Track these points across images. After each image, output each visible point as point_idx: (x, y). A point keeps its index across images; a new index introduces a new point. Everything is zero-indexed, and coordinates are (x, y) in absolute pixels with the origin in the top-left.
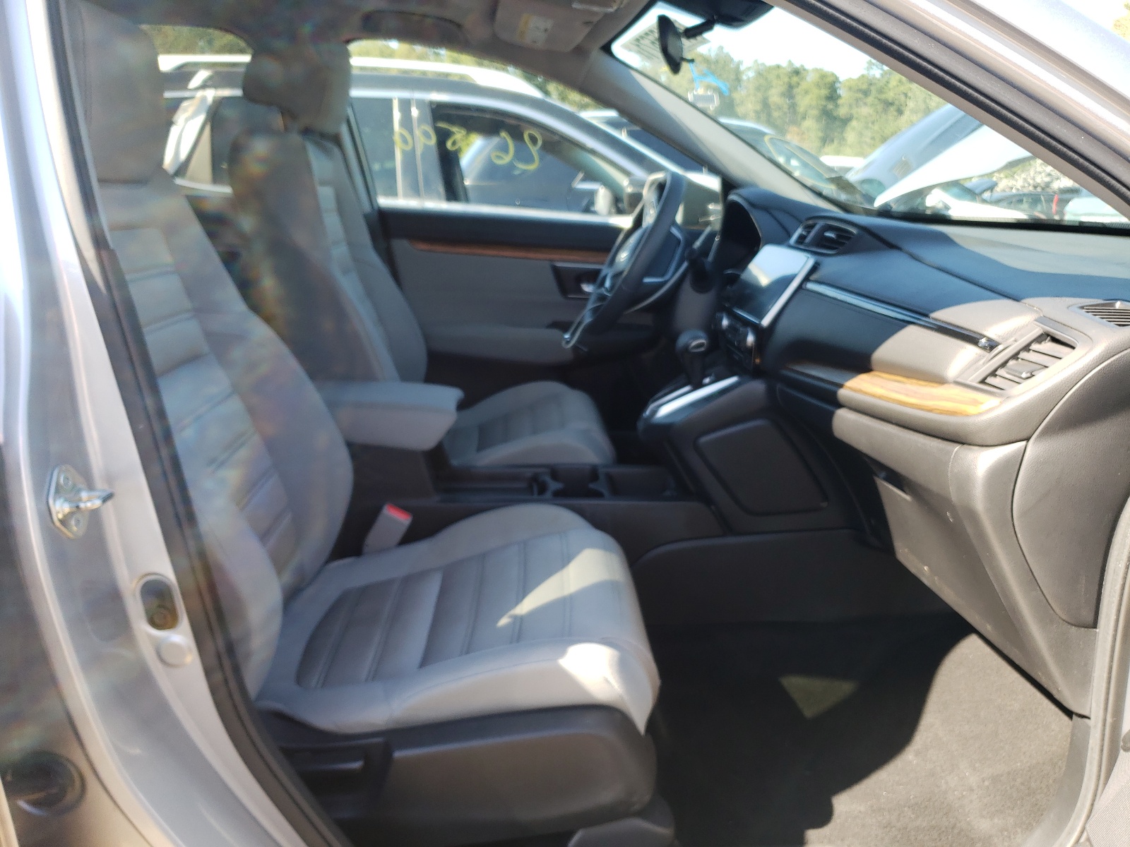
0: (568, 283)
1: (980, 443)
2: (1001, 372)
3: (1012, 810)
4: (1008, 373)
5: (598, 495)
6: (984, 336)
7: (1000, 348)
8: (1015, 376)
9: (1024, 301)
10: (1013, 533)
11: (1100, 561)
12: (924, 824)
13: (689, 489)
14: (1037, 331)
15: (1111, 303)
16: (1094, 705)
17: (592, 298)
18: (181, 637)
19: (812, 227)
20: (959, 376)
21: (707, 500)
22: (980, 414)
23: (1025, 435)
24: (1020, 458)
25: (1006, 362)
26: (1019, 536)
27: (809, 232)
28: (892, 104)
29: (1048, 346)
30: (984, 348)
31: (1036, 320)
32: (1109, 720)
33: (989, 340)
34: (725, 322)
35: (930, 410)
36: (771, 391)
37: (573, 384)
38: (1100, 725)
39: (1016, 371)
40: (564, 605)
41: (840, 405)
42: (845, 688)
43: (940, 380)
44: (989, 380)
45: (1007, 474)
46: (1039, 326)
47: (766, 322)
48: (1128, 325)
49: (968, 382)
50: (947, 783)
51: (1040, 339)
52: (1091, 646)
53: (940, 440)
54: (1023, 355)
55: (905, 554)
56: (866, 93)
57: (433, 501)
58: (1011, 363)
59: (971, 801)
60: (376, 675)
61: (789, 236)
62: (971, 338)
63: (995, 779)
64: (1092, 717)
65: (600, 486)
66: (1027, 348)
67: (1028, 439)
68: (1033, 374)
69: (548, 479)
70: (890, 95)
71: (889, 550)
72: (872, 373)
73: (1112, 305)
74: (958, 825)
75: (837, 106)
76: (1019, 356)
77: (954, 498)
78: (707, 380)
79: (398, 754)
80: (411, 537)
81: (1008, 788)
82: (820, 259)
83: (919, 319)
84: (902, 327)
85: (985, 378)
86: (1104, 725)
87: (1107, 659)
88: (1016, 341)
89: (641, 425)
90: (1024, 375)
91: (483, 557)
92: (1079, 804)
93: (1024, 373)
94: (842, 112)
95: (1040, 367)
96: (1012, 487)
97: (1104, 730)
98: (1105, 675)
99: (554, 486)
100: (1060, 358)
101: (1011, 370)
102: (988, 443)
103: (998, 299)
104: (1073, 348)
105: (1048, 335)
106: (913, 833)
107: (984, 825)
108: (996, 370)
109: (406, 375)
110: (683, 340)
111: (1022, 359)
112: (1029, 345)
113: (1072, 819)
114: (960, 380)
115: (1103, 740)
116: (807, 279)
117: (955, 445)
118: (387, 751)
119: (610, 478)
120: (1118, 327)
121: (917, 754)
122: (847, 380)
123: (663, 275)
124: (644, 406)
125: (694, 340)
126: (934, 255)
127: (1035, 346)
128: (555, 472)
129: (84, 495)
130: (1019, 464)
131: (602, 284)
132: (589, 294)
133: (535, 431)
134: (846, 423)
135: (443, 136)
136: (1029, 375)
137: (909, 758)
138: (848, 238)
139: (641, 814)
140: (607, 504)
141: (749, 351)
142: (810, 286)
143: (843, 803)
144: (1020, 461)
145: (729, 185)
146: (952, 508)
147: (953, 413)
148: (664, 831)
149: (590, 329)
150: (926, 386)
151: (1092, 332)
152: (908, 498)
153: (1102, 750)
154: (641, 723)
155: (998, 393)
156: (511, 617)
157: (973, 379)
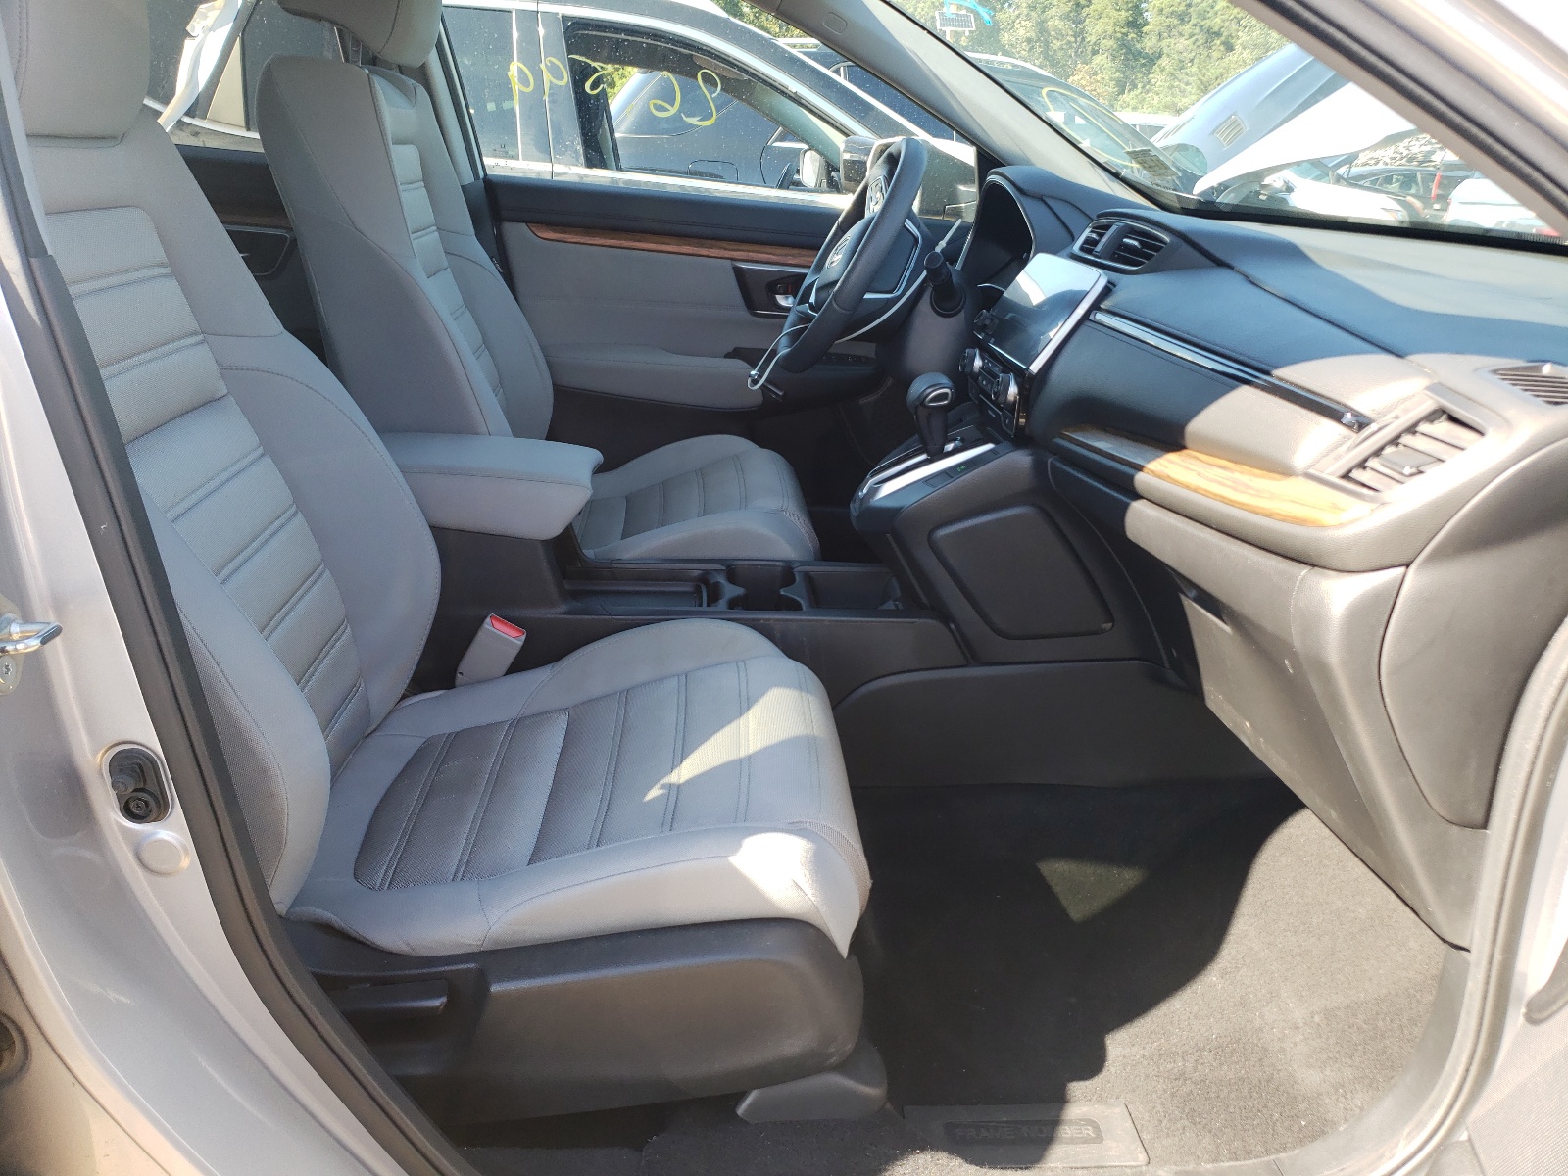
0: (757, 293)
1: (1339, 567)
2: (1373, 463)
3: (1351, 1058)
4: (1383, 465)
5: (793, 606)
6: (1351, 409)
7: (1373, 427)
8: (1395, 471)
9: (1411, 357)
10: (1379, 696)
11: (1498, 737)
12: (1231, 1075)
13: (921, 601)
14: (1428, 405)
15: (1535, 367)
16: (1477, 934)
17: (791, 317)
18: (171, 833)
19: (1107, 227)
20: (1312, 465)
21: (945, 616)
22: (1341, 526)
23: (1405, 560)
24: (1395, 592)
25: (1382, 448)
26: (1387, 700)
27: (1101, 236)
28: (1218, 34)
29: (1442, 428)
30: (1349, 426)
31: (1428, 388)
32: (1498, 957)
33: (1356, 414)
34: (978, 363)
35: (1269, 515)
36: (1039, 467)
37: (761, 441)
38: (1484, 963)
39: (1396, 464)
40: (739, 769)
41: (1137, 496)
42: (1126, 878)
43: (1285, 471)
44: (1355, 474)
45: (1376, 613)
46: (1431, 398)
47: (1035, 367)
48: (1562, 403)
49: (1325, 476)
50: (1262, 1017)
51: (1431, 417)
52: (1477, 852)
53: (1279, 558)
54: (1407, 439)
55: (1218, 701)
56: (1183, 17)
57: (556, 612)
58: (1389, 450)
59: (1295, 1044)
60: (468, 870)
61: (1073, 239)
62: (1331, 411)
63: (1329, 1014)
64: (1474, 950)
65: (796, 592)
66: (1412, 430)
67: (1408, 566)
68: (1421, 469)
69: (722, 580)
70: (1216, 22)
71: (1197, 693)
72: (1185, 451)
73: (1538, 369)
74: (1276, 1076)
75: (1140, 35)
76: (1400, 441)
77: (1297, 643)
78: (949, 447)
79: (495, 988)
80: (522, 663)
81: (1346, 1027)
82: (1115, 276)
83: (1256, 377)
84: (1232, 388)
85: (1350, 471)
86: (1490, 963)
87: (1500, 874)
88: (1397, 418)
89: (854, 508)
90: (1407, 471)
91: (627, 693)
92: (1448, 1067)
93: (1408, 468)
94: (1149, 44)
95: (1429, 459)
96: (1382, 632)
97: (1489, 970)
98: (1496, 896)
99: (731, 591)
100: (1462, 449)
101: (1390, 461)
102: (1352, 569)
103: (1371, 352)
104: (1481, 433)
105: (1444, 412)
106: (1214, 1088)
107: (1311, 1079)
108: (1366, 460)
109: (520, 429)
110: (917, 388)
111: (1405, 446)
112: (1416, 425)
113: (1437, 1088)
114: (1312, 471)
115: (1487, 983)
116: (1095, 306)
117: (1302, 566)
118: (482, 981)
119: (809, 578)
120: (1550, 406)
121: (1224, 974)
122: (1149, 461)
123: (891, 292)
124: (860, 481)
125: (931, 387)
126: (1279, 277)
127: (1424, 428)
128: (732, 571)
129: (15, 630)
130: (1392, 599)
131: (805, 299)
132: (788, 309)
133: (705, 512)
134: (1143, 522)
135: (580, 74)
136: (1414, 471)
137: (1212, 982)
138: (1158, 249)
139: (841, 1068)
140: (805, 620)
141: (1011, 407)
142: (1100, 317)
143: (1119, 1045)
144: (1394, 595)
145: (989, 159)
146: (1294, 656)
147: (1301, 522)
148: (872, 1091)
149: (786, 363)
150: (1262, 477)
151: (1511, 413)
152: (1227, 629)
153: (1485, 998)
154: (843, 943)
155: (1368, 496)
156: (663, 787)
157: (1332, 470)
